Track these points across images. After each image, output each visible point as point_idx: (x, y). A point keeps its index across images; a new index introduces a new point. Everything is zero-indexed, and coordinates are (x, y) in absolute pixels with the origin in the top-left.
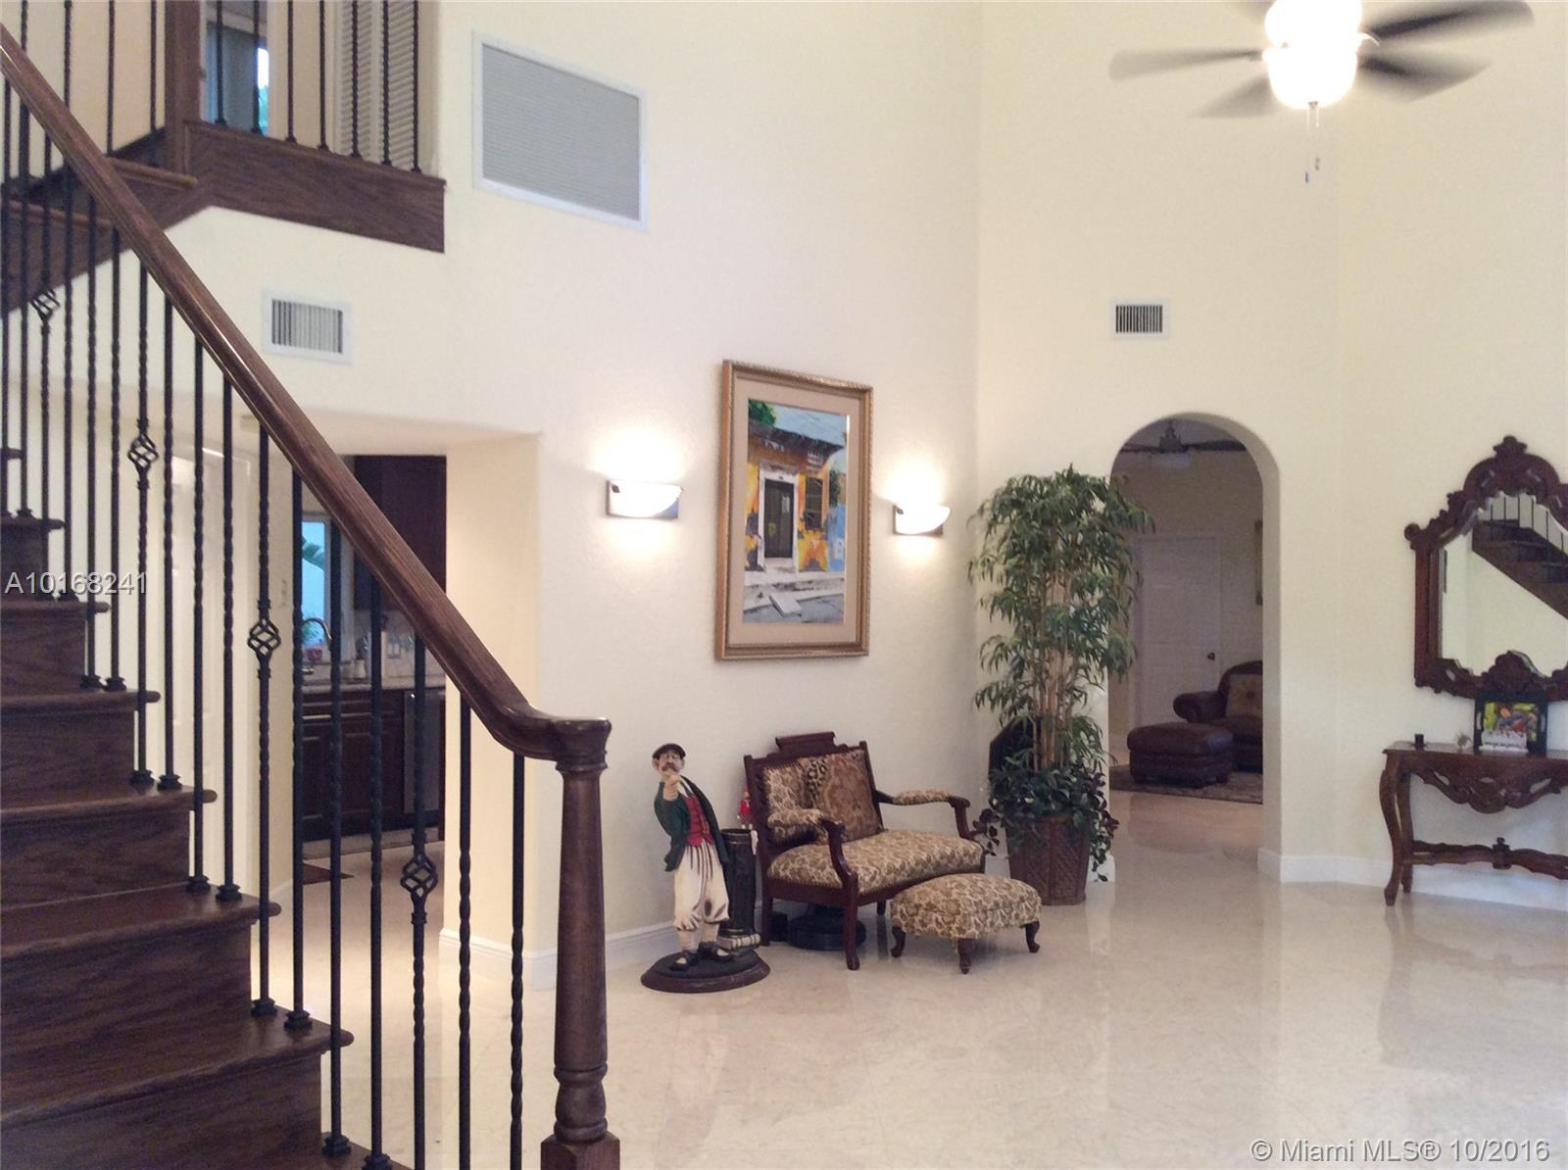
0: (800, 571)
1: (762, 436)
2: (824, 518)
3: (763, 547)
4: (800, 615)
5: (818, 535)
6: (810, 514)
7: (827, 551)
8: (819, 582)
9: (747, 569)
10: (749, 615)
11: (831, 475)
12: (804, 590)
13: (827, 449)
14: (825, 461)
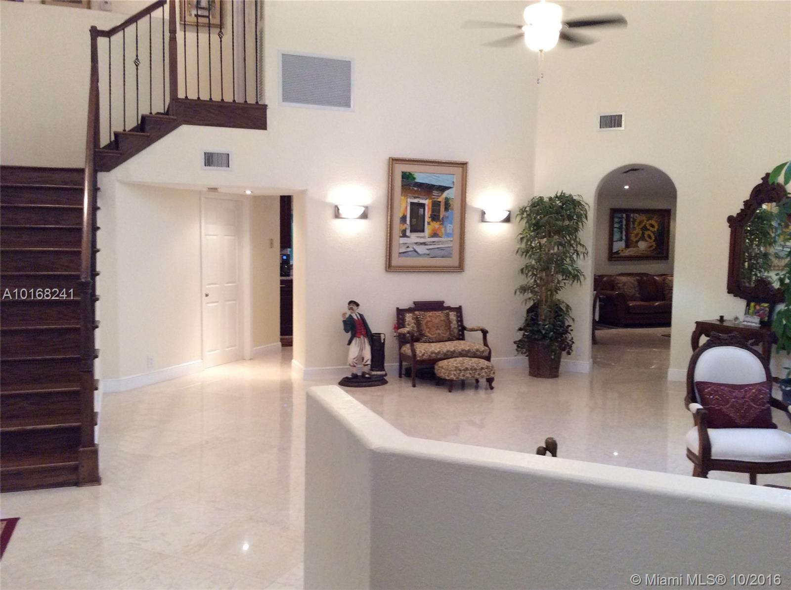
0: (428, 238)
1: (409, 185)
2: (441, 216)
3: (409, 228)
4: (428, 255)
5: (438, 223)
6: (434, 215)
7: (443, 230)
8: (438, 242)
9: (401, 237)
10: (402, 254)
11: (445, 199)
12: (431, 245)
13: (443, 189)
14: (442, 194)
